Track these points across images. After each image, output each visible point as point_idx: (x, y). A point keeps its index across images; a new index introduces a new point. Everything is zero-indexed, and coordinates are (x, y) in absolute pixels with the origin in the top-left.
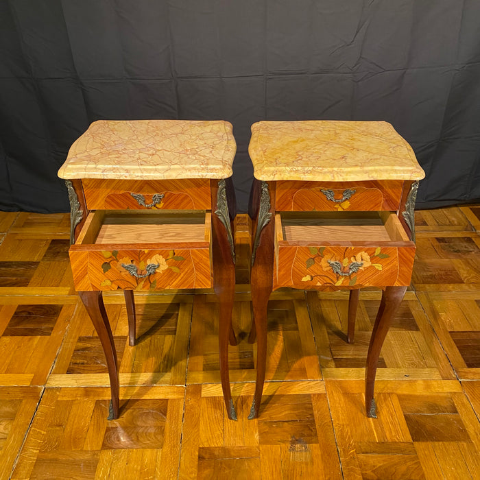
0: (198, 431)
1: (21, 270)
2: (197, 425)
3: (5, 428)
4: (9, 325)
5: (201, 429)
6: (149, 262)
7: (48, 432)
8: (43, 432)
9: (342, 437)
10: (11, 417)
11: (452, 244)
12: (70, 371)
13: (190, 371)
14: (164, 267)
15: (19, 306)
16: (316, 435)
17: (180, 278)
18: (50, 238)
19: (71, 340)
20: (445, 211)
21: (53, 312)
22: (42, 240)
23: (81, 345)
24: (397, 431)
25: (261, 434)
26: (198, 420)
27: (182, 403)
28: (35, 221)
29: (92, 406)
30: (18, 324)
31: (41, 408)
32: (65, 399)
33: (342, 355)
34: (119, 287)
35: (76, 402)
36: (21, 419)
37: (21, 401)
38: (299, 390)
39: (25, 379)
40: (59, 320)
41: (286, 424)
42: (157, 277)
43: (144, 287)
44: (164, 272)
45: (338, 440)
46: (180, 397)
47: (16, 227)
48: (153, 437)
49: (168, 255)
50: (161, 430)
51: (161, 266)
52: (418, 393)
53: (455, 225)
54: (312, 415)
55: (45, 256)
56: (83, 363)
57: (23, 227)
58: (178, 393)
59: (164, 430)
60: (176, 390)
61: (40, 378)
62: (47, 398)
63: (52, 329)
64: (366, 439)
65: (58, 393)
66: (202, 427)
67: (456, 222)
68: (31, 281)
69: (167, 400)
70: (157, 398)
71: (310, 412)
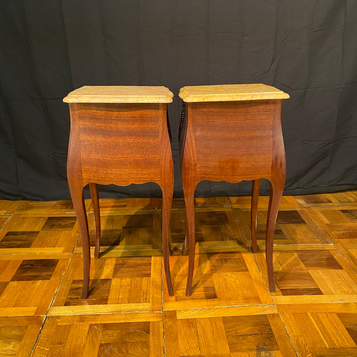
0: (178, 344)
1: (25, 237)
2: (176, 339)
3: (14, 347)
4: (16, 274)
5: (180, 342)
7: (50, 348)
8: (46, 349)
9: (299, 345)
10: (19, 338)
11: (353, 214)
12: (67, 304)
13: (165, 301)
15: (24, 261)
16: (276, 344)
18: (47, 216)
19: (67, 283)
20: (343, 194)
21: (51, 264)
22: (41, 218)
23: (75, 286)
24: (343, 340)
25: (230, 345)
26: (177, 337)
27: (161, 324)
28: (35, 206)
29: (87, 328)
30: (23, 272)
31: (44, 331)
32: (63, 324)
33: (286, 287)
35: (74, 326)
36: (28, 340)
37: (27, 326)
38: (256, 312)
39: (30, 311)
40: (56, 269)
41: (250, 336)
45: (295, 347)
46: (159, 320)
47: (20, 210)
48: (140, 349)
50: (146, 345)
52: (353, 312)
53: (352, 202)
54: (270, 329)
55: (43, 227)
56: (77, 298)
57: (26, 209)
58: (157, 317)
59: (148, 344)
60: (155, 315)
61: (43, 309)
62: (49, 323)
63: (51, 275)
64: (318, 346)
65: (58, 320)
66: (180, 341)
67: (353, 200)
68: (33, 244)
69: (149, 322)
70: (140, 320)
71: (269, 328)
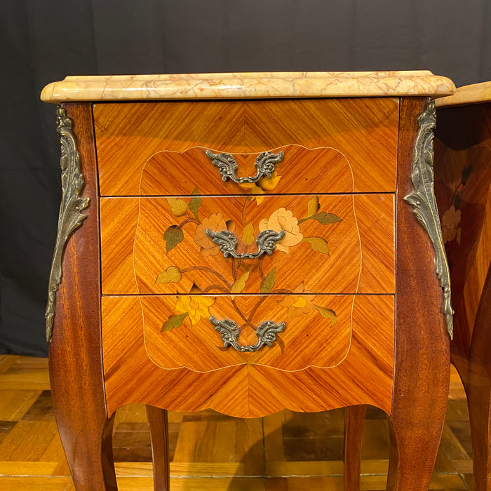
6: (263, 226)
14: (294, 238)
17: (326, 266)
34: (195, 286)
42: (278, 263)
43: (247, 287)
44: (294, 251)
49: (305, 211)
51: (288, 235)
